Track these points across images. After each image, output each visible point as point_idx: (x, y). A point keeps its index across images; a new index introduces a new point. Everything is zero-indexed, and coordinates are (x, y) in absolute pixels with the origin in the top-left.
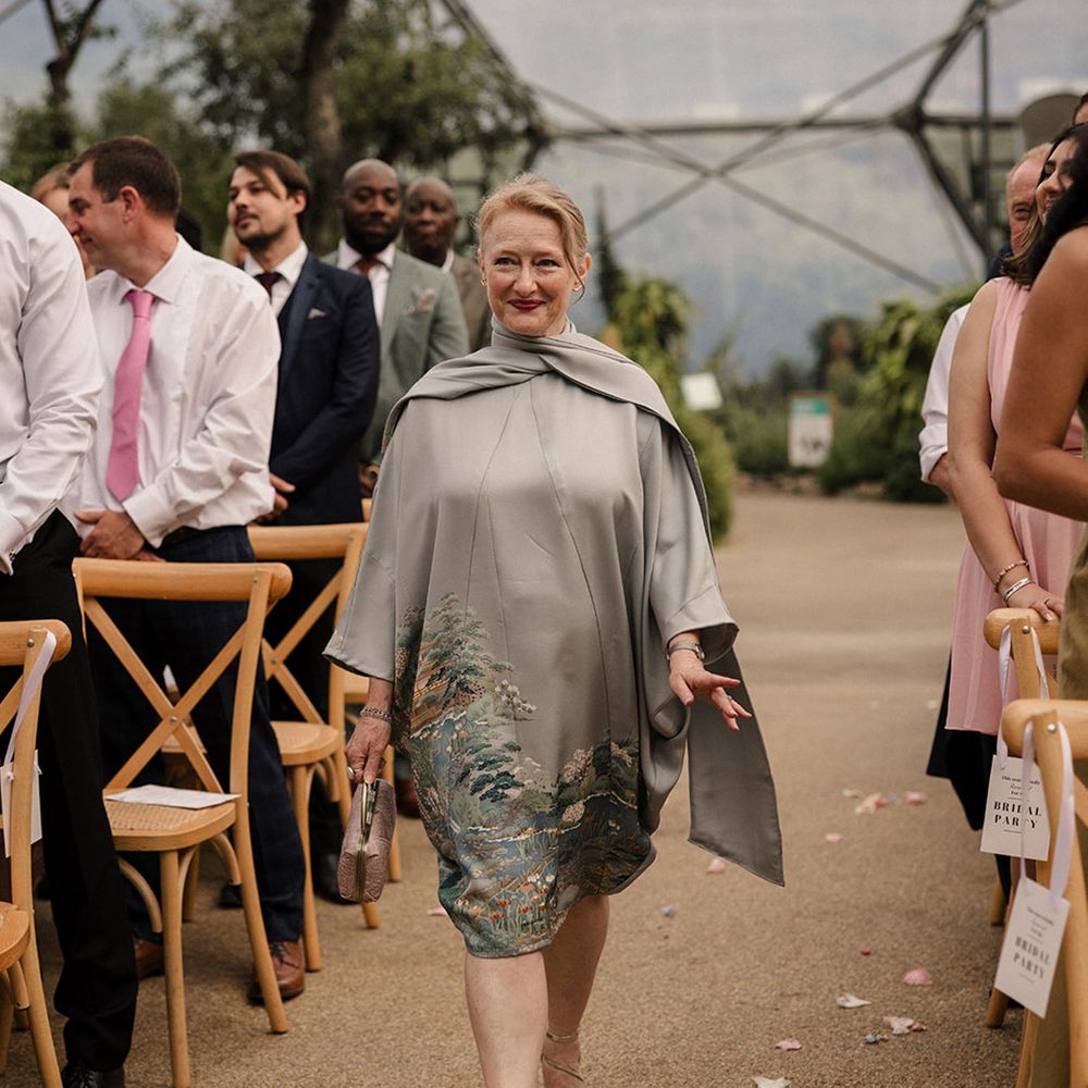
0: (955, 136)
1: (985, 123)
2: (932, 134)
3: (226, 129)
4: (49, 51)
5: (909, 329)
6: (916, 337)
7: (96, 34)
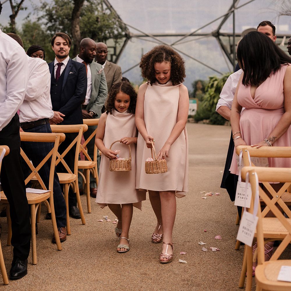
0: (227, 38)
1: (234, 35)
2: (221, 37)
5: (216, 83)
6: (217, 85)
7: (22, 9)
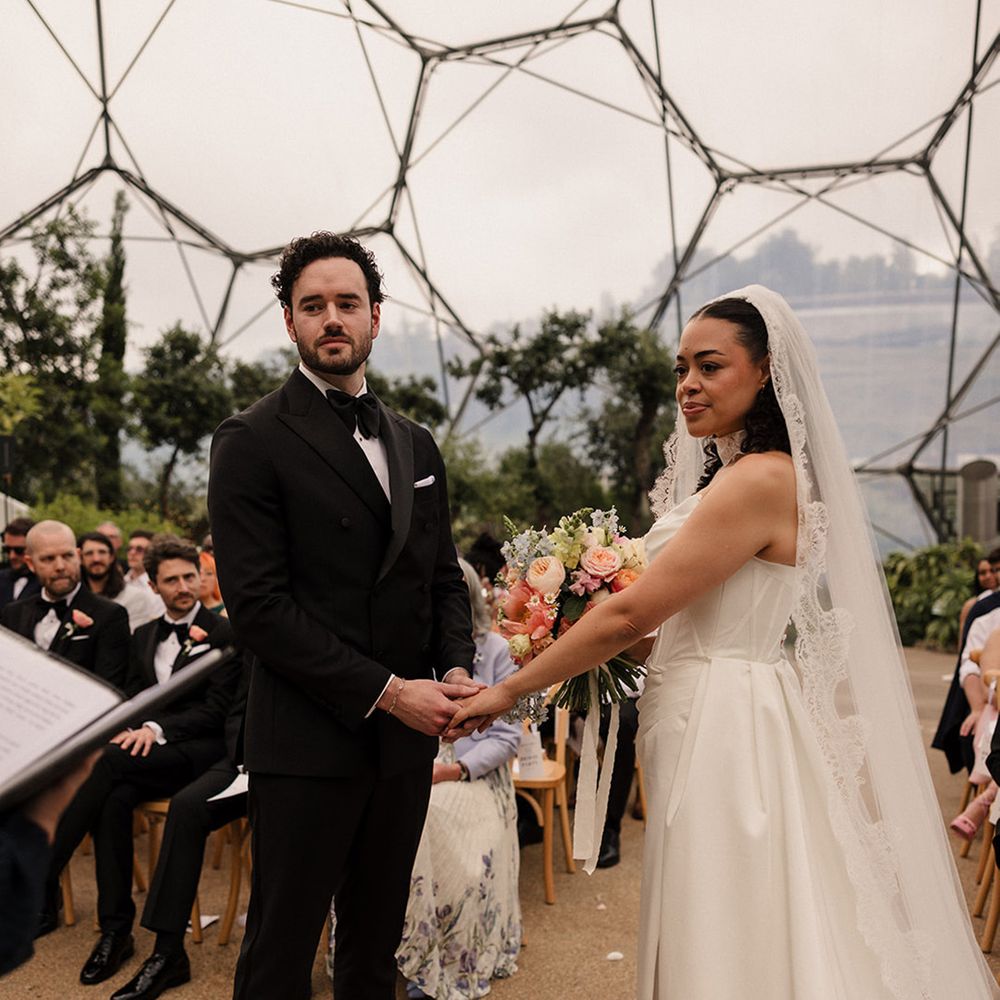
0: (927, 479)
1: (944, 473)
2: (917, 477)
3: (598, 462)
4: (529, 425)
5: (901, 566)
6: (904, 569)
7: (549, 419)
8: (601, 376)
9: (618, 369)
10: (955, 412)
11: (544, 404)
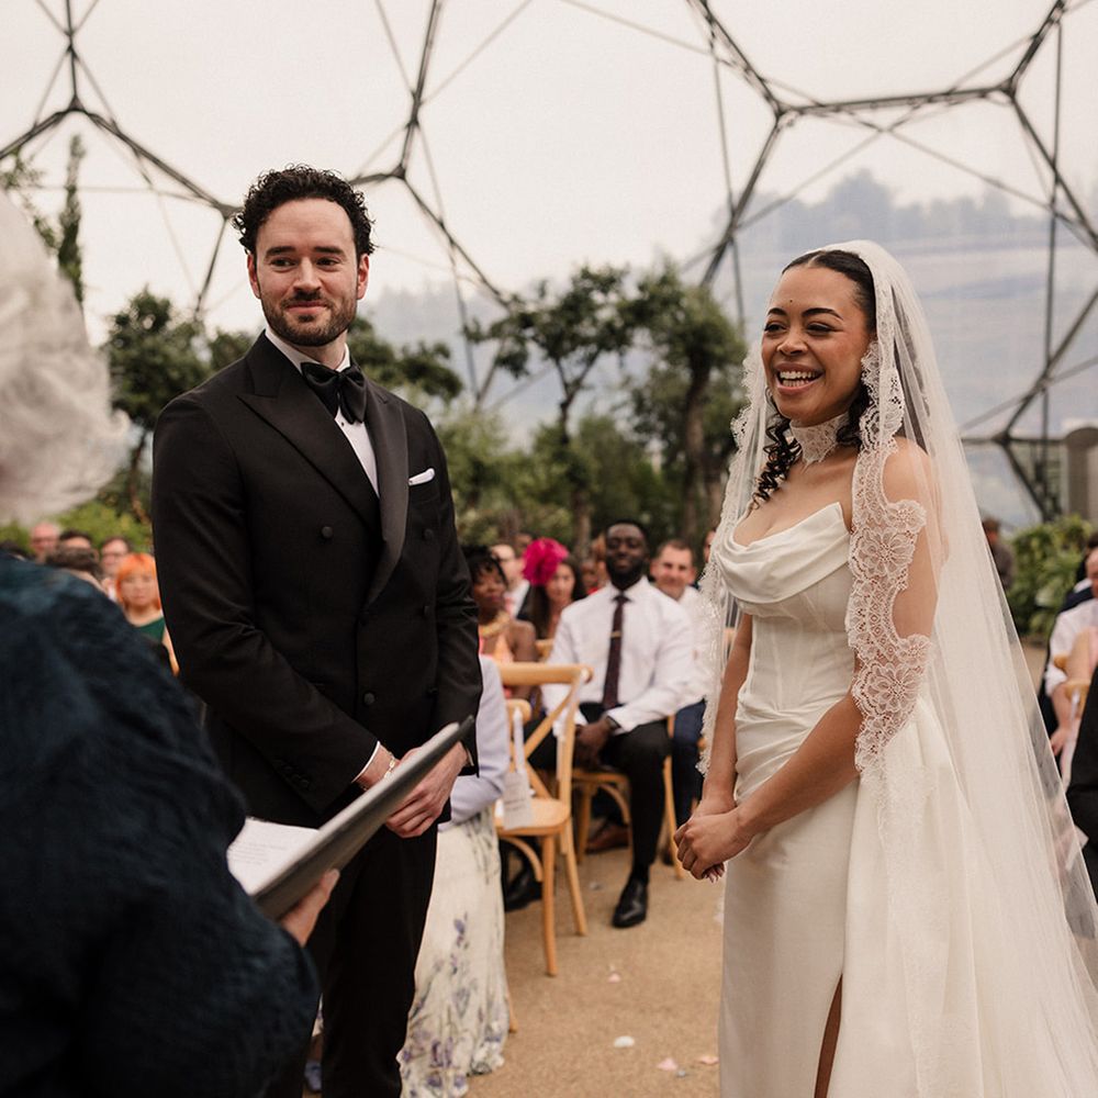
1: (1045, 442)
2: (1015, 448)
3: (644, 437)
4: (561, 396)
7: (584, 388)
8: (641, 337)
9: (662, 329)
10: (1056, 372)
11: (577, 371)
